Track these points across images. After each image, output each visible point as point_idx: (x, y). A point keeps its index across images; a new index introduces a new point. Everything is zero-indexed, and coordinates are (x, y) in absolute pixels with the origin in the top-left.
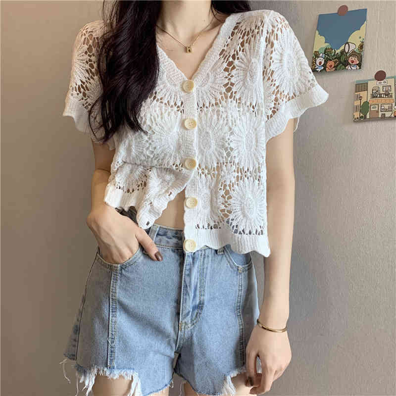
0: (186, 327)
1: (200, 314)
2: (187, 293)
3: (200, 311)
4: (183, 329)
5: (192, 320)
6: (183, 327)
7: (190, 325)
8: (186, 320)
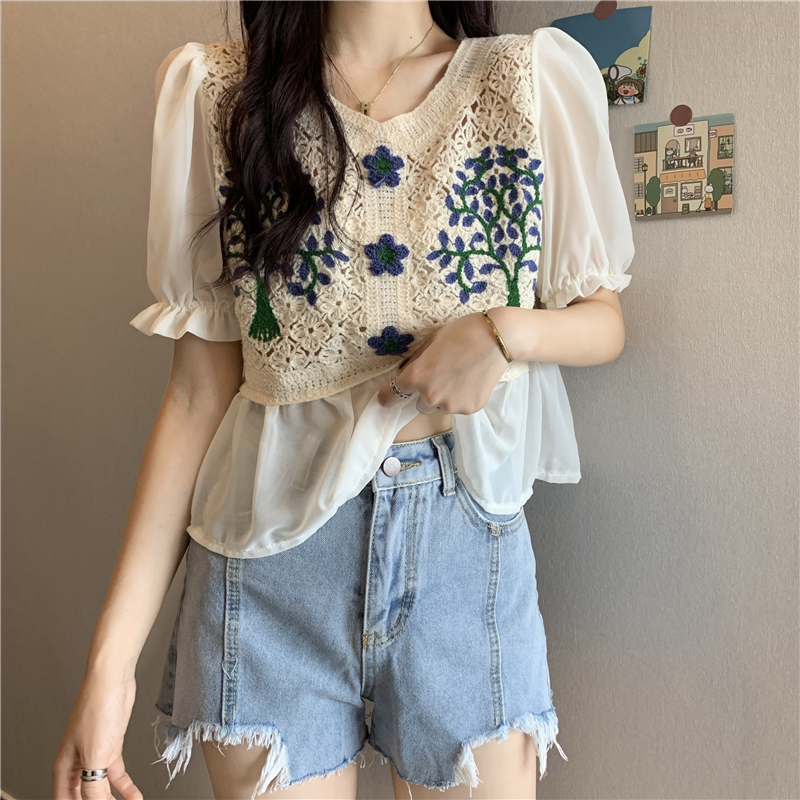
2: (378, 574)
3: (406, 611)
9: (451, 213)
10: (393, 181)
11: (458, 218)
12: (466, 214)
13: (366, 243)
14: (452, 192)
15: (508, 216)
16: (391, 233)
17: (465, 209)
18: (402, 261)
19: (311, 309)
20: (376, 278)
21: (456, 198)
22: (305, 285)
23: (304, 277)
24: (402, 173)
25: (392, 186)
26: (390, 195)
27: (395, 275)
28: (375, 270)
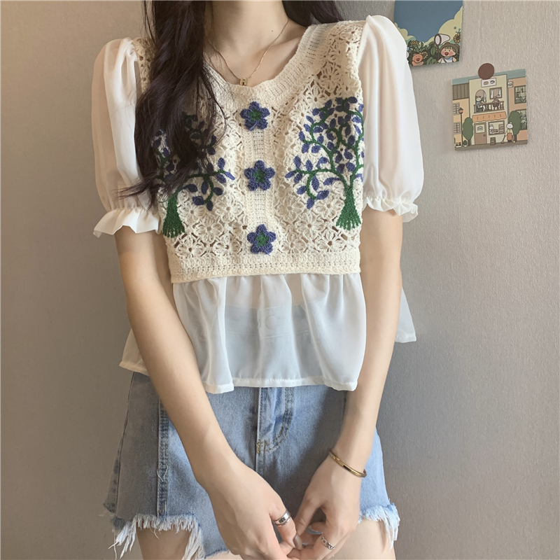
0: (267, 448)
1: (287, 429)
2: (267, 397)
3: (286, 425)
4: (262, 452)
5: (275, 438)
6: (262, 448)
7: (272, 446)
8: (266, 438)
9: (303, 144)
10: (263, 125)
11: (308, 147)
12: (314, 145)
13: (246, 168)
14: (304, 130)
15: (345, 145)
16: (262, 160)
17: (313, 141)
18: (270, 180)
19: (209, 213)
20: (252, 193)
21: (307, 134)
22: (205, 197)
23: (204, 192)
24: (269, 119)
25: (262, 128)
26: (260, 134)
27: (264, 190)
28: (252, 187)
